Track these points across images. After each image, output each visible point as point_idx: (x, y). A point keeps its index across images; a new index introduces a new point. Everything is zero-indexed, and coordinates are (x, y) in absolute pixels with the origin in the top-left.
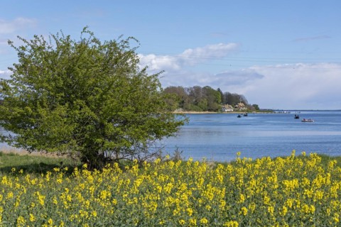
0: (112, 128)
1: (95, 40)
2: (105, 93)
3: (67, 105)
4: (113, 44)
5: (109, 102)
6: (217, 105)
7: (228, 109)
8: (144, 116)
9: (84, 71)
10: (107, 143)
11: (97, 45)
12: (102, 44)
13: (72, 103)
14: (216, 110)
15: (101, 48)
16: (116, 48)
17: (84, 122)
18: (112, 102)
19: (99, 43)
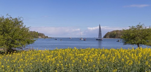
0: (16, 42)
1: (11, 18)
2: (14, 32)
3: (3, 35)
4: (16, 19)
5: (15, 34)
6: (37, 36)
7: (40, 37)
8: (25, 38)
9: (8, 26)
10: (15, 46)
11: (11, 19)
12: (13, 19)
13: (4, 34)
14: (37, 37)
15: (13, 20)
16: (17, 20)
17: (8, 40)
18: (16, 34)
19: (12, 18)
